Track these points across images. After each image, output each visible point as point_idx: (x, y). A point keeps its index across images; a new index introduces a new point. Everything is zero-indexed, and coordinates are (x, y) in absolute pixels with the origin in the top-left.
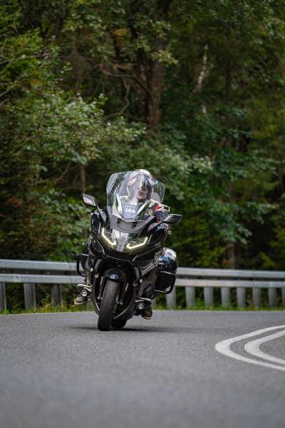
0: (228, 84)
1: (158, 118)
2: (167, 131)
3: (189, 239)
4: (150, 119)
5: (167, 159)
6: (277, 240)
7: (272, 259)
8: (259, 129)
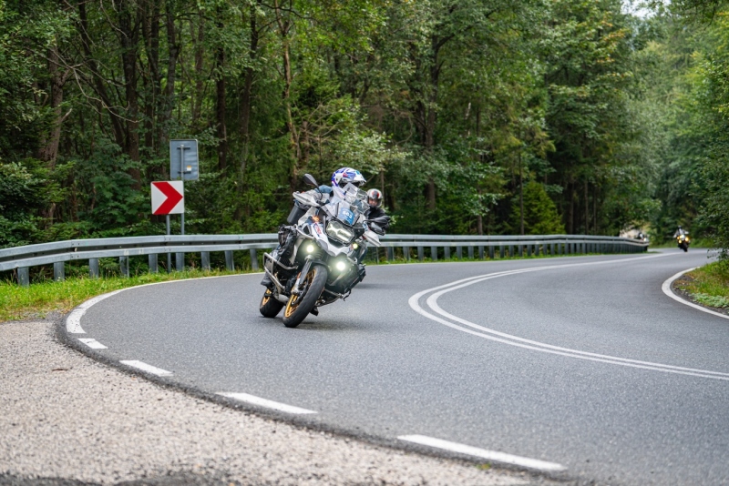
0: (478, 121)
1: (431, 143)
2: (436, 150)
3: (449, 217)
4: (426, 143)
5: (435, 167)
6: (513, 213)
7: (511, 225)
8: (496, 148)
